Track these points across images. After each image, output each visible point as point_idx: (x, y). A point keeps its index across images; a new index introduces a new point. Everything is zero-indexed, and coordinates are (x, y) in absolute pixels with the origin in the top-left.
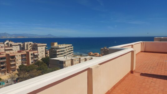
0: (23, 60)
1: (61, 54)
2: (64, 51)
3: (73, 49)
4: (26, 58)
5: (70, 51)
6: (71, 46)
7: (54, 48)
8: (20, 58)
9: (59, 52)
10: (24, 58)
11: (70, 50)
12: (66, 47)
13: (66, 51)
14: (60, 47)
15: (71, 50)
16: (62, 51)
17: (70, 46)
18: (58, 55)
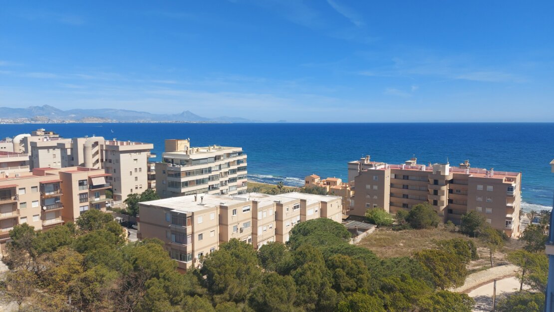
0: (47, 202)
1: (199, 182)
2: (209, 170)
3: (245, 164)
4: (57, 198)
5: (234, 171)
6: (240, 154)
7: (172, 161)
8: (37, 195)
9: (188, 173)
10: (51, 197)
11: (236, 167)
12: (217, 158)
13: (218, 173)
14: (194, 156)
15: (239, 169)
16: (201, 172)
17: (234, 153)
18: (186, 184)
